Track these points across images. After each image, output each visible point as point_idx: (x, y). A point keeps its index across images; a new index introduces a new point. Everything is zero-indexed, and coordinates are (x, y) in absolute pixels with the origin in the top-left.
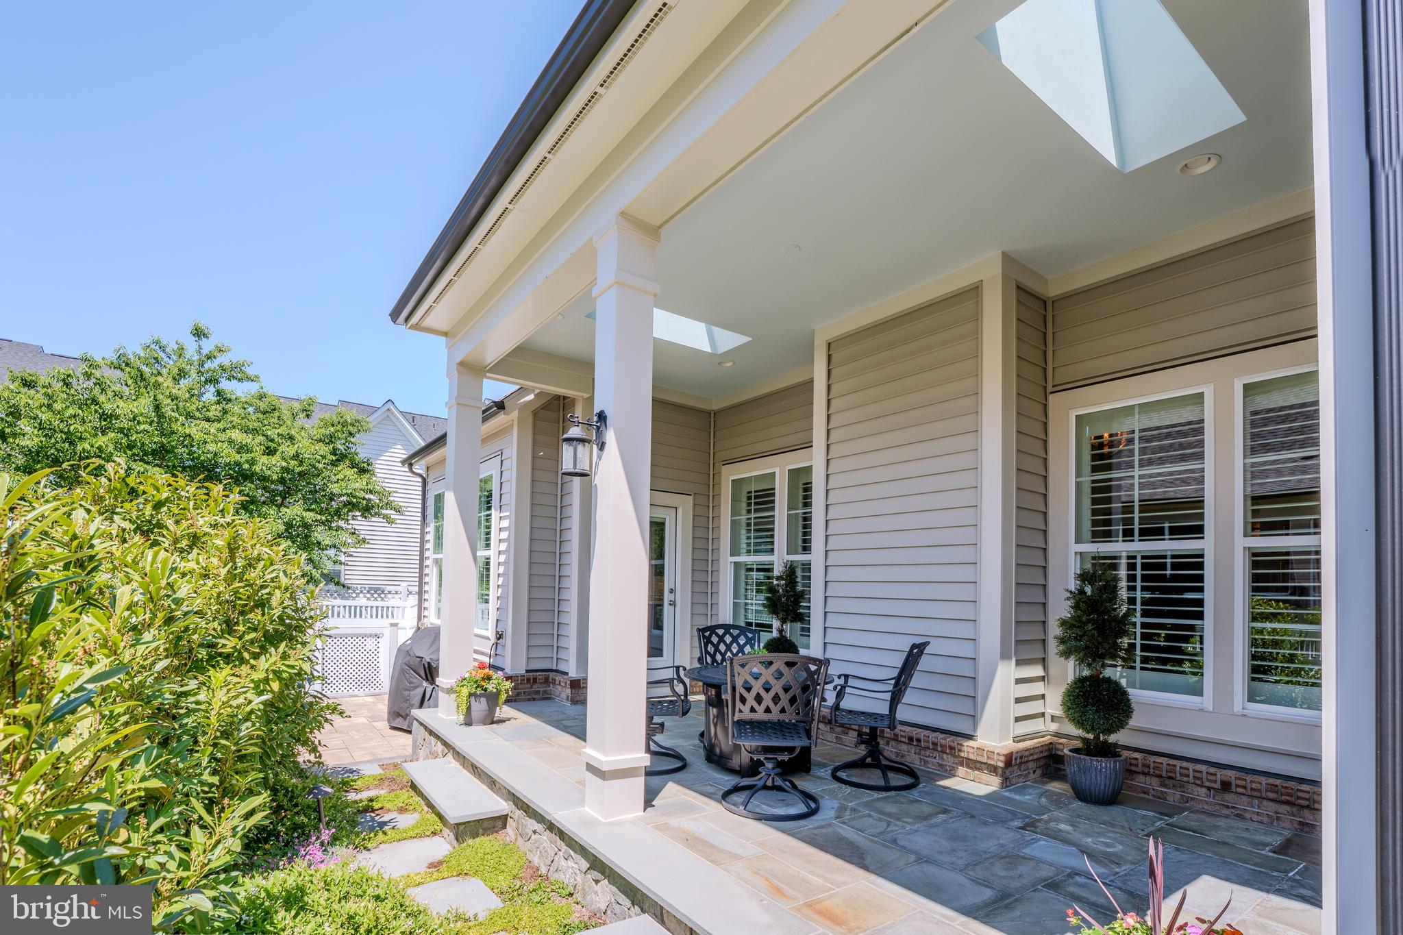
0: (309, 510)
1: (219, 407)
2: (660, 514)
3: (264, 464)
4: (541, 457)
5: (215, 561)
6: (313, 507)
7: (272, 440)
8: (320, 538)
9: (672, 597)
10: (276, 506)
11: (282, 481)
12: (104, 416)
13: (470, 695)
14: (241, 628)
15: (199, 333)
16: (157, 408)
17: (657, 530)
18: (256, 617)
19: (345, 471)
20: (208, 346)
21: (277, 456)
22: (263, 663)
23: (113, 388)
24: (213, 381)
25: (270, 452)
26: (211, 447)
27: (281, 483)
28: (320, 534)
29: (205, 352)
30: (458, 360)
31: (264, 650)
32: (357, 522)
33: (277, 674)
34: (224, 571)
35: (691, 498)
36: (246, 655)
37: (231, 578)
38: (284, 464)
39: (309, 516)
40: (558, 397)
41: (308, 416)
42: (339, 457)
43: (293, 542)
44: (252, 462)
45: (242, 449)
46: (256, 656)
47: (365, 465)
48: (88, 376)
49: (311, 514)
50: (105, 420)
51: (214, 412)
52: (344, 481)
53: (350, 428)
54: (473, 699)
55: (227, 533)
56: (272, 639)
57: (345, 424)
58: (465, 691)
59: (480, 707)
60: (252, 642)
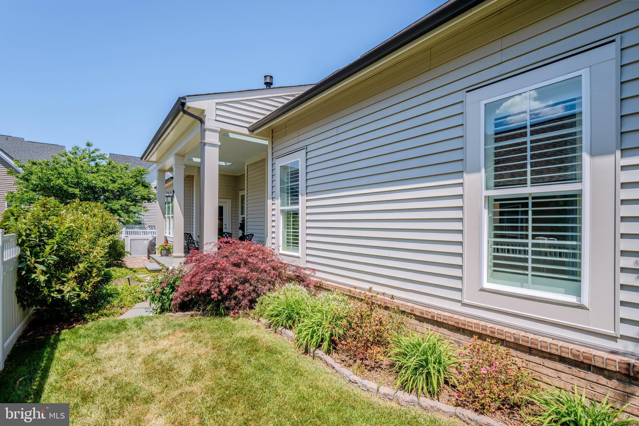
0: (128, 201)
1: (96, 168)
2: (221, 205)
3: (111, 186)
4: (186, 190)
5: (99, 219)
6: (129, 200)
7: (114, 178)
8: (132, 210)
9: (225, 226)
10: (117, 199)
11: (118, 191)
12: (59, 174)
13: (161, 249)
14: (104, 231)
15: (88, 145)
16: (76, 171)
17: (221, 209)
18: (107, 229)
19: (140, 188)
20: (92, 149)
21: (116, 184)
22: (109, 238)
23: (61, 163)
24: (94, 160)
25: (114, 182)
26: (94, 182)
27: (118, 192)
28: (132, 208)
29: (91, 151)
30: (158, 169)
31: (109, 235)
32: (145, 204)
33: (112, 240)
34: (101, 221)
35: (231, 200)
36: (105, 236)
37: (102, 222)
38: (119, 186)
39: (128, 203)
40: (188, 175)
41: (127, 169)
42: (138, 183)
43: (123, 211)
44: (108, 186)
45: (105, 182)
46: (108, 236)
47: (148, 185)
48: (54, 162)
49: (129, 202)
50: (59, 175)
51: (95, 170)
52: (140, 191)
53: (142, 172)
54: (162, 250)
55: (101, 214)
56: (110, 234)
57: (140, 171)
58: (160, 248)
59: (164, 252)
60: (107, 234)
